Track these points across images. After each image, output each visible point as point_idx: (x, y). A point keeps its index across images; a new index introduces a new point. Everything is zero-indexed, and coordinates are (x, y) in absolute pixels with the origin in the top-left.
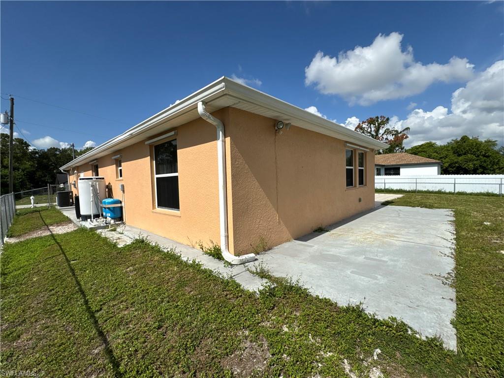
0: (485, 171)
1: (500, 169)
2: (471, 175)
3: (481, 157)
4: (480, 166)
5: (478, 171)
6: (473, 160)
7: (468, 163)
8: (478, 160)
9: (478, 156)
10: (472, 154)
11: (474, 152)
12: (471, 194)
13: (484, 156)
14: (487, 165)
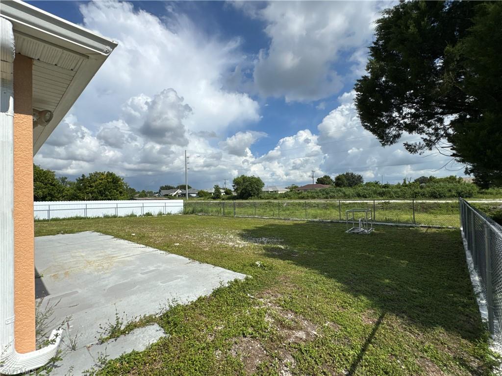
0: (53, 199)
1: (63, 197)
2: (41, 202)
3: (49, 185)
4: (48, 194)
5: (47, 199)
6: (42, 188)
7: (38, 191)
8: (46, 188)
9: (46, 184)
10: (40, 182)
11: (42, 180)
12: (64, 219)
13: (51, 184)
14: (54, 193)
